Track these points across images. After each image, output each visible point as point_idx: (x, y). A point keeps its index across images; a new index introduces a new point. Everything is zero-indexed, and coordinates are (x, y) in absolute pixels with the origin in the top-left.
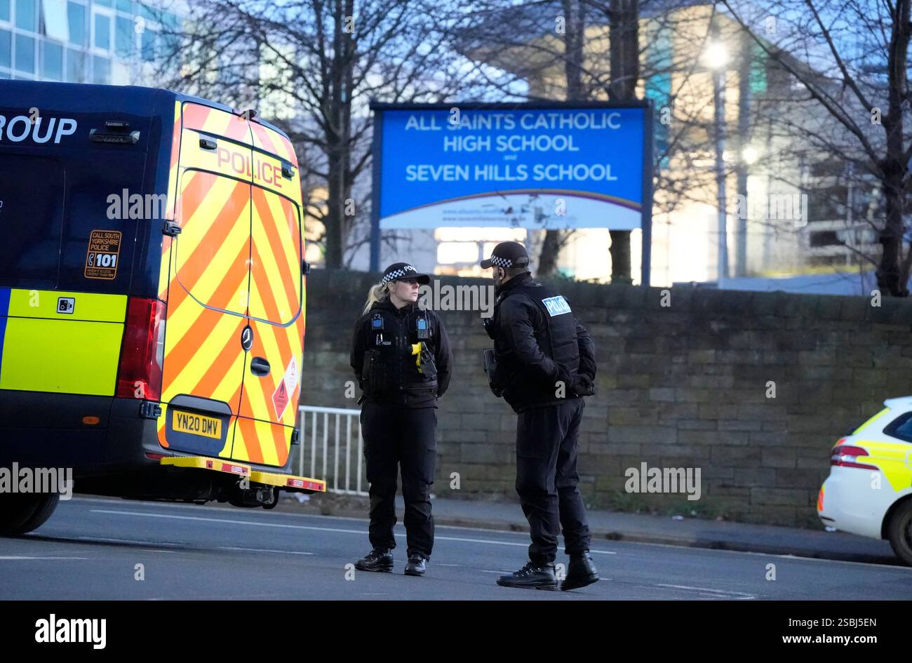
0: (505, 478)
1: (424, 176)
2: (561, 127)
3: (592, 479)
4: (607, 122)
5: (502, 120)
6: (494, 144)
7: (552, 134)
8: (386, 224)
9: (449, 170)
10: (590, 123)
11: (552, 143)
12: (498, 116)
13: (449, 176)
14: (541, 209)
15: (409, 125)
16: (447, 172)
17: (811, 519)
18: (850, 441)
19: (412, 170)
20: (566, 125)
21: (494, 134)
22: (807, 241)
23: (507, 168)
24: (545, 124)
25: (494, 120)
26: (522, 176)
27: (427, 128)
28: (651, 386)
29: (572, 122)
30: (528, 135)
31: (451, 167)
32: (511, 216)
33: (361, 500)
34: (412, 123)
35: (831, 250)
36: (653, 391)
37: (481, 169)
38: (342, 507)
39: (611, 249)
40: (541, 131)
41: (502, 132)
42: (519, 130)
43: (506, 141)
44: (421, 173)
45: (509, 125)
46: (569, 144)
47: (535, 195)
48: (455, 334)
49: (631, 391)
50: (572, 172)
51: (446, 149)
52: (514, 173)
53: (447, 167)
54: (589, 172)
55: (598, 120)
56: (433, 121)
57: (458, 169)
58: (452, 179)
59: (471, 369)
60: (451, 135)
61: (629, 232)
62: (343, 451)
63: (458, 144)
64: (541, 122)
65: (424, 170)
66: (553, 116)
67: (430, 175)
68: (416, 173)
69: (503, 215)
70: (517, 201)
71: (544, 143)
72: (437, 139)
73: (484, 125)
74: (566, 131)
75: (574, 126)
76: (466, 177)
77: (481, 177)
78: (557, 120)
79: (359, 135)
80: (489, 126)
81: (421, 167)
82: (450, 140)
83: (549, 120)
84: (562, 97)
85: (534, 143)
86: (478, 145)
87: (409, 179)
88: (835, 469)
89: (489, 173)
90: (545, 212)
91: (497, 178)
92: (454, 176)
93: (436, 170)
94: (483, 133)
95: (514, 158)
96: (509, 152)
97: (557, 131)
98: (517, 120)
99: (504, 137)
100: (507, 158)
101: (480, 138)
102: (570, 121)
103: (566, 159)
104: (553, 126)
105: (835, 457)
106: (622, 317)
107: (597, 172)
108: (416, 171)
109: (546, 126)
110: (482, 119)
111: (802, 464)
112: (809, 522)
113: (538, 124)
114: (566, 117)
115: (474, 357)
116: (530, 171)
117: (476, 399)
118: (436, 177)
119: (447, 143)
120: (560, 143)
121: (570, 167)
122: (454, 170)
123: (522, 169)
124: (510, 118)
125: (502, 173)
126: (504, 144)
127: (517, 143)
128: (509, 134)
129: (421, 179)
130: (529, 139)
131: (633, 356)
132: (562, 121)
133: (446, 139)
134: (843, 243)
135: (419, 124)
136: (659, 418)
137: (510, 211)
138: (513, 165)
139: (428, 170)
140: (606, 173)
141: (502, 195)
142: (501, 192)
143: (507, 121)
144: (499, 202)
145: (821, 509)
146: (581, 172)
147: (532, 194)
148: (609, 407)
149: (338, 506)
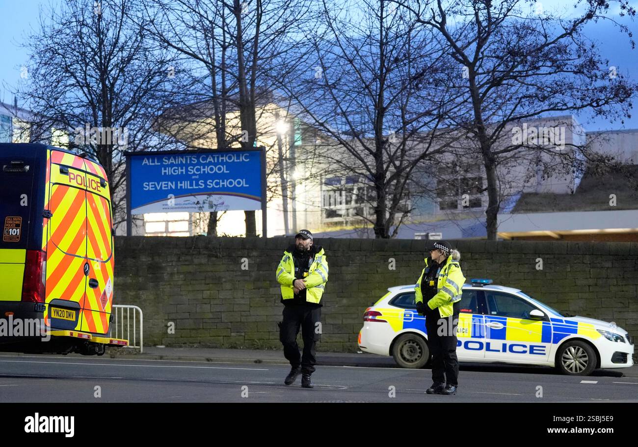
0: (200, 336)
1: (152, 188)
2: (220, 161)
3: (243, 334)
4: (242, 158)
5: (190, 158)
6: (187, 171)
7: (215, 165)
8: (134, 212)
9: (165, 184)
10: (234, 159)
11: (216, 169)
12: (188, 157)
13: (165, 187)
14: (212, 202)
15: (144, 163)
16: (163, 185)
17: (350, 348)
18: (373, 309)
19: (146, 185)
20: (223, 160)
21: (187, 166)
22: (324, 215)
23: (194, 182)
24: (212, 160)
25: (186, 159)
26: (202, 186)
27: (153, 164)
28: (271, 287)
29: (225, 159)
30: (204, 165)
31: (166, 182)
32: (199, 205)
33: (130, 350)
34: (145, 162)
35: (336, 219)
36: (271, 289)
37: (181, 183)
38: (120, 354)
39: (245, 220)
40: (210, 163)
41: (191, 164)
42: (199, 164)
43: (193, 169)
44: (150, 186)
45: (194, 161)
46: (224, 169)
47: (210, 195)
48: (172, 265)
49: (261, 290)
50: (226, 183)
51: (163, 174)
52: (197, 184)
53: (163, 183)
54: (235, 183)
55: (238, 158)
56: (156, 160)
57: (170, 183)
58: (166, 188)
59: (180, 283)
60: (165, 167)
61: (254, 212)
62: (120, 326)
63: (169, 171)
64: (210, 159)
65: (152, 185)
66: (216, 156)
67: (155, 187)
68: (148, 186)
69: (195, 206)
70: (201, 198)
71: (212, 169)
72: (159, 169)
73: (181, 161)
74: (223, 163)
75: (226, 161)
76: (173, 187)
77: (181, 187)
78: (218, 158)
79: (116, 169)
80: (184, 162)
81: (150, 183)
82: (165, 169)
83: (214, 158)
84: (215, 147)
85: (207, 170)
86: (179, 171)
87: (145, 189)
88: (365, 323)
89: (185, 185)
90: (215, 202)
91: (189, 187)
92: (168, 187)
93: (158, 185)
94: (181, 165)
95: (197, 177)
96: (194, 174)
97: (218, 163)
98: (198, 158)
99: (192, 167)
100: (193, 177)
101: (180, 168)
102: (224, 158)
103: (223, 177)
104: (216, 161)
105: (366, 317)
106: (255, 254)
107: (239, 183)
108: (148, 185)
109: (213, 161)
110: (180, 159)
111: (345, 322)
112: (349, 349)
113: (208, 160)
114: (222, 156)
115: (181, 276)
116: (206, 184)
117: (184, 297)
118: (158, 188)
119: (163, 171)
120: (220, 169)
121: (225, 181)
122: (167, 184)
123: (201, 183)
124: (194, 158)
125: (191, 185)
126: (192, 171)
127: (198, 170)
128: (194, 165)
129: (151, 189)
130: (204, 168)
131: (261, 272)
132: (220, 158)
133: (163, 169)
134: (340, 216)
135: (149, 163)
136: (275, 302)
137: (198, 203)
138: (197, 181)
139: (155, 184)
140: (243, 183)
141: (194, 196)
142: (193, 194)
143: (193, 159)
144: (192, 199)
145: (360, 343)
146: (231, 183)
147: (208, 195)
148: (250, 298)
149: (119, 353)
